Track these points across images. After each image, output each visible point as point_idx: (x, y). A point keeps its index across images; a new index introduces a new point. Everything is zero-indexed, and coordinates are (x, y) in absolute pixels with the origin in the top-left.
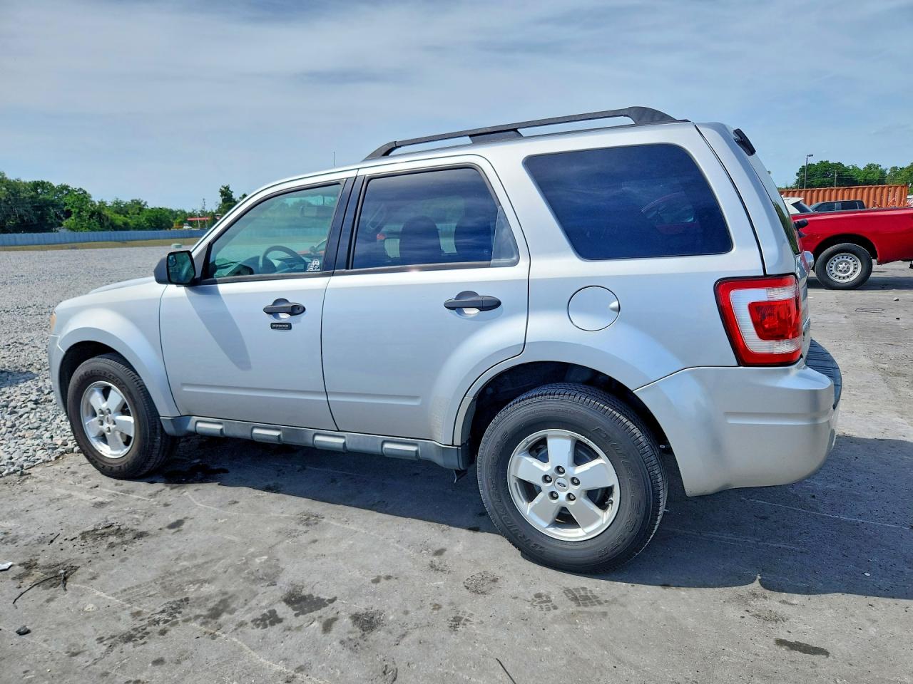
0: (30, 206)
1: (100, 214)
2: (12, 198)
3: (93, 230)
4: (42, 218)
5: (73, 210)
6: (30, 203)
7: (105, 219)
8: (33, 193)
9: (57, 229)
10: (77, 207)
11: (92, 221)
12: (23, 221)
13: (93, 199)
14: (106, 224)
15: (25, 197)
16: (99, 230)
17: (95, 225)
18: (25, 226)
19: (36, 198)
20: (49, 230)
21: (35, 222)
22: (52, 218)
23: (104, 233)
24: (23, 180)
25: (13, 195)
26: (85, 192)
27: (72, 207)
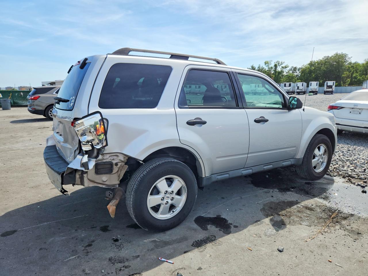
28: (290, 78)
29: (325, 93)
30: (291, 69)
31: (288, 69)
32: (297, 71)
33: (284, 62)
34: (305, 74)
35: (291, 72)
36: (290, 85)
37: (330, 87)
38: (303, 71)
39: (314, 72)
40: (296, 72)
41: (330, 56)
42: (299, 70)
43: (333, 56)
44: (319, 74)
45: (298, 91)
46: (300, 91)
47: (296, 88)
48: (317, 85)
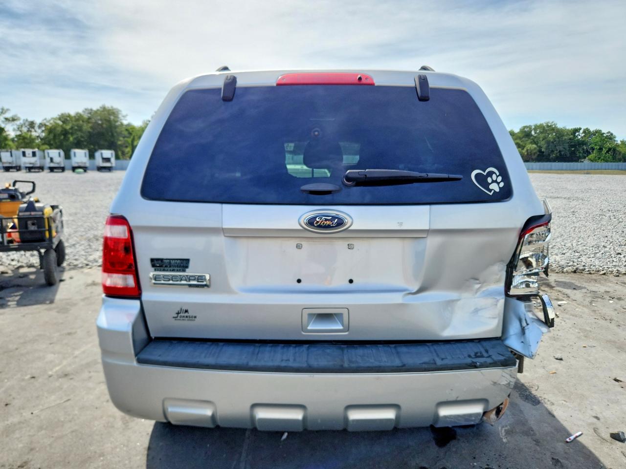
0: (568, 144)
1: (614, 150)
2: (557, 140)
3: (607, 161)
4: (573, 153)
5: (596, 147)
6: (568, 143)
7: (618, 154)
8: (572, 136)
9: (582, 160)
10: (599, 145)
11: (607, 154)
12: (561, 154)
13: (616, 139)
14: (618, 157)
15: (566, 139)
16: (611, 162)
17: (609, 158)
18: (562, 158)
19: (573, 139)
20: (577, 161)
21: (568, 155)
22: (580, 153)
23: (614, 164)
24: (567, 128)
25: (558, 138)
26: (612, 134)
27: (596, 145)
28: (26, 140)
29: (100, 169)
30: (25, 124)
31: (18, 123)
32: (36, 128)
33: (8, 110)
34: (55, 136)
35: (25, 129)
36: (34, 154)
37: (107, 160)
38: (51, 131)
39: (72, 134)
40: (35, 131)
41: (95, 109)
42: (40, 127)
43: (98, 110)
44: (82, 137)
45: (52, 165)
46: (56, 165)
47: (48, 160)
48: (86, 156)
